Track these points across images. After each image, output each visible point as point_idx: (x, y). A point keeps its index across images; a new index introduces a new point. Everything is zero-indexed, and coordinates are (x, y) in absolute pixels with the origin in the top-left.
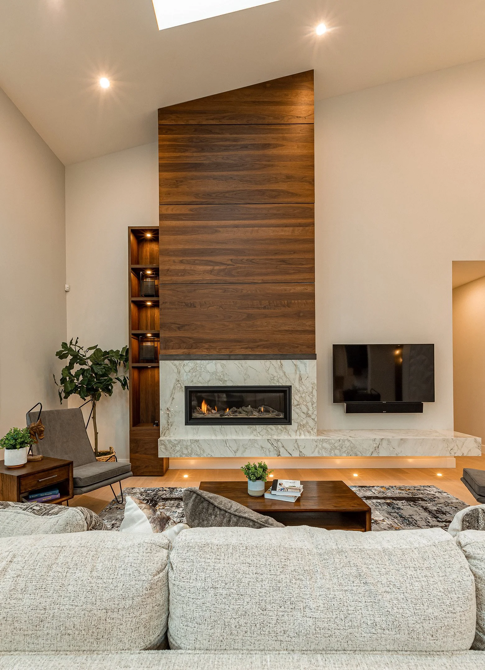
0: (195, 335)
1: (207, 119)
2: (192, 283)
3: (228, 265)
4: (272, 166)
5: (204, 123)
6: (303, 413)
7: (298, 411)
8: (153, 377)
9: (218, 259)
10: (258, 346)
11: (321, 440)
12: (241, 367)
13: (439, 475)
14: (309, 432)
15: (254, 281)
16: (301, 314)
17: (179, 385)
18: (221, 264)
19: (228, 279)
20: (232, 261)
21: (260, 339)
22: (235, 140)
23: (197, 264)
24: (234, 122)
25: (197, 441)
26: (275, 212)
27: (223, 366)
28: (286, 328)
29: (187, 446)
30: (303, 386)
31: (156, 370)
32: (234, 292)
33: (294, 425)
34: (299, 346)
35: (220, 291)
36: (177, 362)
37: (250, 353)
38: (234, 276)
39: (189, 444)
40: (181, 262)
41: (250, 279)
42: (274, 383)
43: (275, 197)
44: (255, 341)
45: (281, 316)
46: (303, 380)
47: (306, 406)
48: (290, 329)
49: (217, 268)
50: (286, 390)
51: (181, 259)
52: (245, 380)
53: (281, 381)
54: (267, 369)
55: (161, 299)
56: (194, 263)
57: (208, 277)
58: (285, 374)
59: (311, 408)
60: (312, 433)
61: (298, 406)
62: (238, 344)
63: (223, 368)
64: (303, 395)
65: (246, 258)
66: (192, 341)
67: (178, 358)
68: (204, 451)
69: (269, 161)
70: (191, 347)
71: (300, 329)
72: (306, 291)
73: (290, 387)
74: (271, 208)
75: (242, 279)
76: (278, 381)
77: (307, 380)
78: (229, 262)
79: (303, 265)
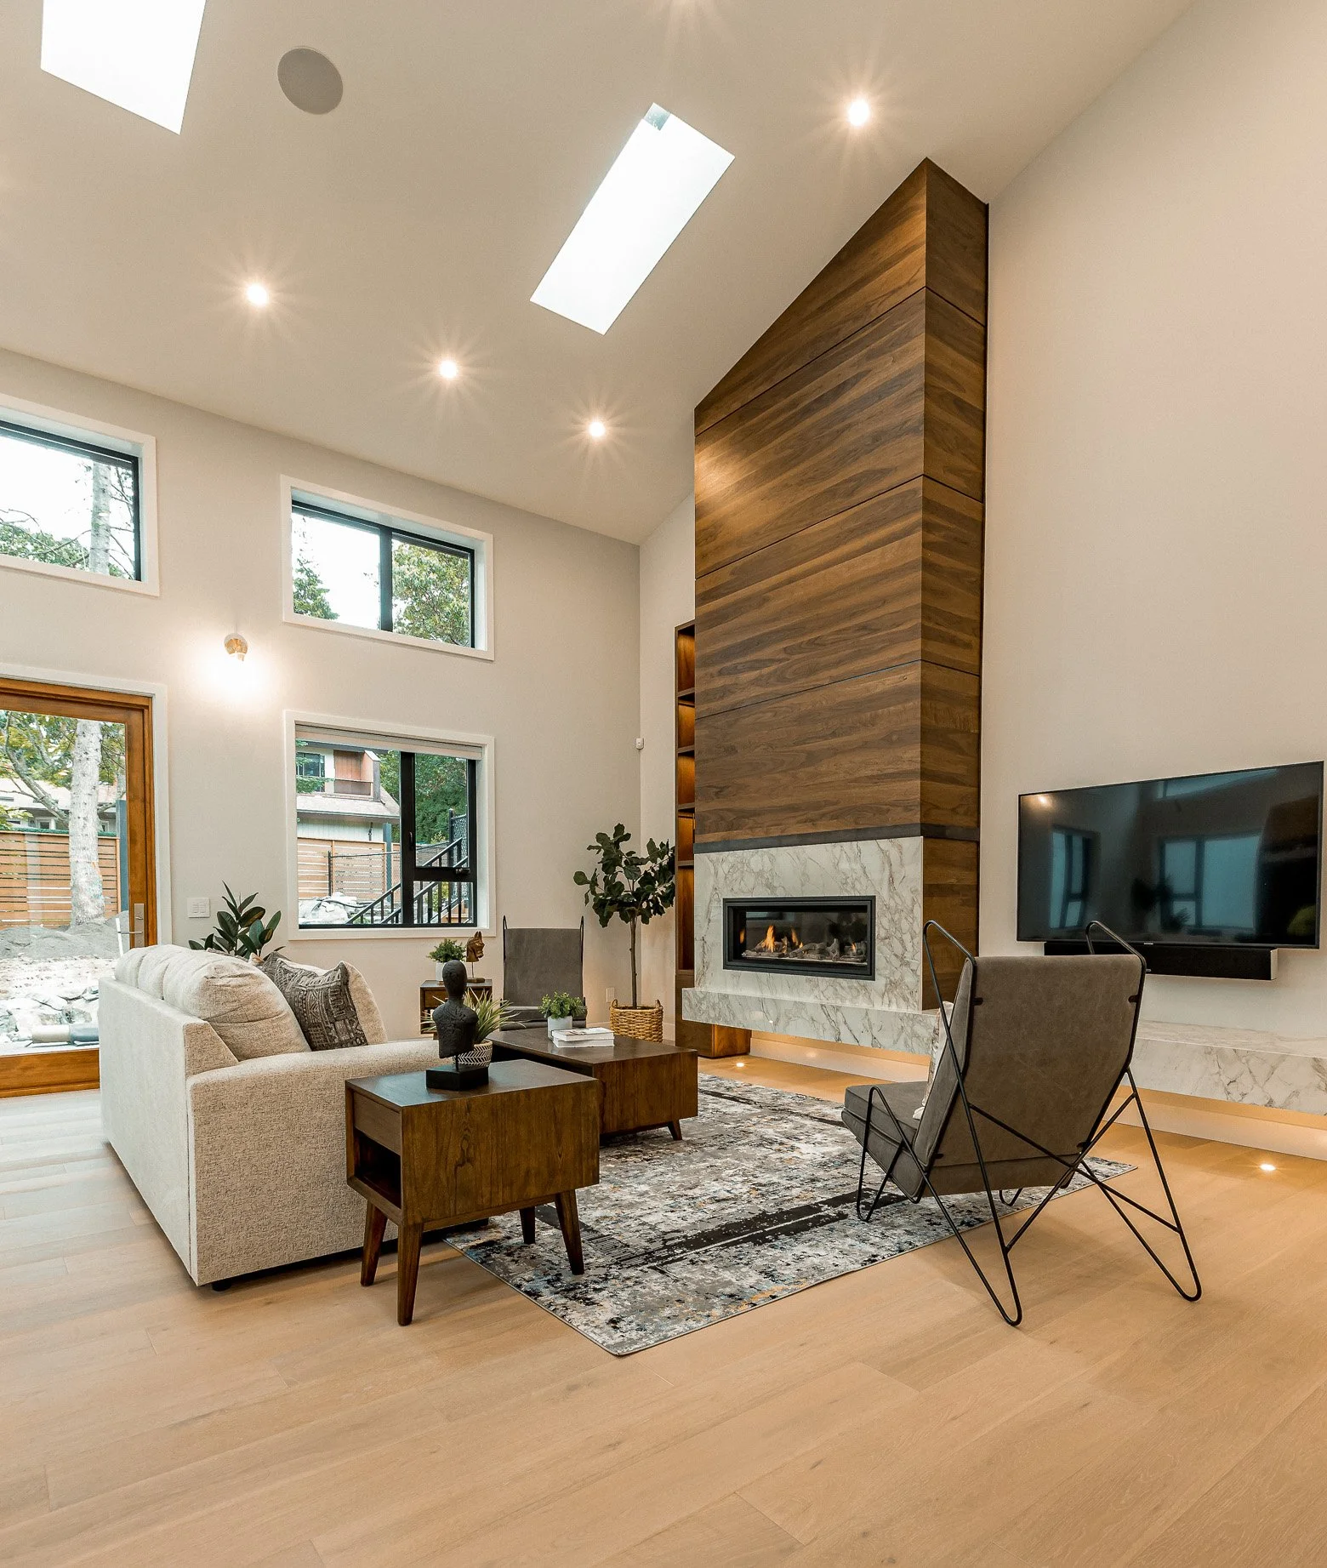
0: (737, 805)
1: (755, 388)
2: (733, 709)
3: (780, 661)
4: (849, 426)
5: (751, 397)
6: (896, 955)
7: (885, 948)
8: (685, 880)
9: (766, 653)
10: (824, 815)
11: (911, 1016)
12: (797, 861)
13: (1268, 1167)
14: (905, 999)
15: (818, 683)
16: (895, 737)
17: (716, 897)
18: (772, 661)
19: (782, 688)
20: (785, 653)
21: (825, 801)
22: (794, 404)
23: (741, 672)
24: (792, 369)
25: (726, 997)
26: (852, 525)
27: (772, 859)
28: (869, 773)
29: (714, 1004)
30: (896, 898)
31: (689, 873)
32: (788, 712)
33: (880, 982)
34: (891, 808)
35: (769, 714)
36: (713, 855)
37: (811, 831)
38: (789, 681)
39: (717, 1000)
40: (720, 673)
41: (813, 680)
42: (846, 890)
43: (851, 493)
44: (816, 806)
45: (860, 747)
46: (896, 883)
47: (902, 941)
48: (875, 773)
49: (766, 671)
50: (866, 906)
51: (718, 667)
52: (803, 885)
53: (858, 886)
54: (837, 861)
55: (696, 748)
56: (735, 671)
57: (755, 691)
58: (865, 872)
59: (909, 945)
60: (911, 1001)
61: (887, 941)
62: (793, 814)
63: (772, 863)
64: (896, 917)
65: (806, 638)
66: (731, 817)
67: (714, 848)
68: (734, 1016)
69: (844, 419)
70: (730, 827)
71: (891, 771)
72: (904, 682)
73: (872, 899)
74: (845, 521)
75: (801, 683)
76: (854, 888)
77: (903, 884)
78: (783, 656)
79: (898, 626)
